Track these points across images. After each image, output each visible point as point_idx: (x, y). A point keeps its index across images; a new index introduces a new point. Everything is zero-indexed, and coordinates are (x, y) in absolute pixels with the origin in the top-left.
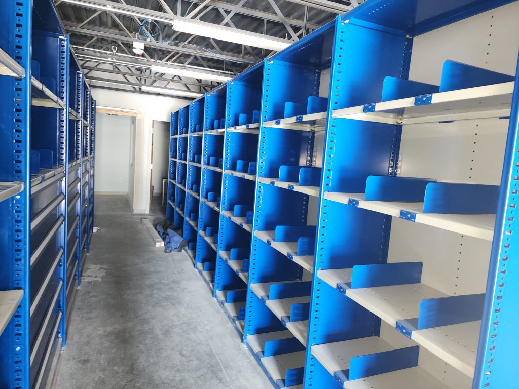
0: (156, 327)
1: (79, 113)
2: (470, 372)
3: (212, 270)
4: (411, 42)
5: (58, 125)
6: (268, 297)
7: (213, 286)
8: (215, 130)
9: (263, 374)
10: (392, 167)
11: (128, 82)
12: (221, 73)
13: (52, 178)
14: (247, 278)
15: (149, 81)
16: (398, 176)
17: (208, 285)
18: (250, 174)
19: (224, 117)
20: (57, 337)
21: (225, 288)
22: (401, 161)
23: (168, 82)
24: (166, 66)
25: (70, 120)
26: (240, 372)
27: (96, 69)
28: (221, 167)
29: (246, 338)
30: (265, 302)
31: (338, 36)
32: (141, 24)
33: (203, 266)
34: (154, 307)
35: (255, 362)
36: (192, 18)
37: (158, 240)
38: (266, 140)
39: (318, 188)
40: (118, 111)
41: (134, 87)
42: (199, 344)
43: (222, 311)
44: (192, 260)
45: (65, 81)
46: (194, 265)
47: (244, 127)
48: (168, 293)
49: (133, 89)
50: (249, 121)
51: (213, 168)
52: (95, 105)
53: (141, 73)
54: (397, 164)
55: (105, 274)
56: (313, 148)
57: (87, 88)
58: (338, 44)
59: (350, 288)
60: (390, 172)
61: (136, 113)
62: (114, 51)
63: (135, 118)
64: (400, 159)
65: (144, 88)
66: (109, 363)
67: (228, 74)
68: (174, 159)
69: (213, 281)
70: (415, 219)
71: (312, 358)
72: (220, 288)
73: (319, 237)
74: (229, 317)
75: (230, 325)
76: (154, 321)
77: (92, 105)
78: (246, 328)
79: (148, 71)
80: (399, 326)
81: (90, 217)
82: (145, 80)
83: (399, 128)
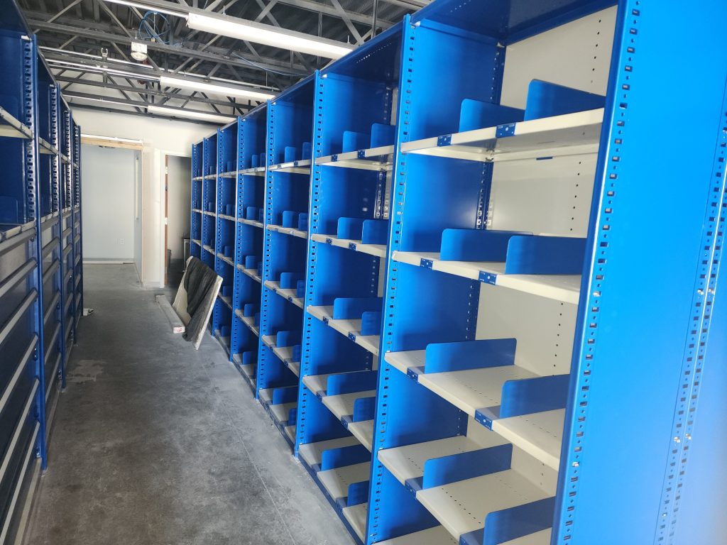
0: (174, 439)
1: (55, 144)
2: (555, 463)
3: (252, 361)
4: (503, 52)
5: (23, 161)
6: (325, 392)
7: (255, 383)
8: (253, 170)
9: (320, 492)
10: (480, 218)
11: (128, 100)
12: (261, 88)
13: (16, 237)
14: (299, 369)
15: (158, 98)
16: (488, 229)
17: (248, 382)
18: (300, 230)
19: (265, 152)
20: (33, 457)
21: (270, 385)
22: (493, 209)
23: (185, 101)
24: (182, 77)
25: (40, 155)
26: (289, 491)
27: (78, 80)
28: (262, 221)
29: (298, 448)
30: (321, 399)
31: (407, 43)
32: (142, 17)
33: (241, 358)
34: (172, 413)
35: (310, 479)
36: (213, 11)
37: (176, 324)
38: (320, 183)
39: (385, 247)
40: (115, 142)
41: (136, 108)
42: (235, 459)
43: (267, 415)
44: (225, 349)
45: (32, 100)
46: (229, 356)
47: (291, 164)
48: (192, 395)
49: (135, 110)
50: (297, 157)
51: (251, 222)
52: (79, 134)
53: (147, 88)
54: (486, 214)
55: (101, 372)
56: (384, 194)
57: (66, 109)
58: (407, 54)
59: (424, 373)
60: (478, 224)
61: (141, 145)
62: (105, 55)
63: (140, 151)
64: (490, 207)
65: (151, 108)
66: (109, 487)
67: (271, 90)
68: (198, 211)
69: (254, 376)
70: (495, 281)
71: (380, 467)
72: (264, 385)
73: (387, 311)
74: (276, 423)
75: (278, 433)
76: (172, 432)
77: (75, 134)
78: (299, 435)
79: (156, 85)
80: (479, 417)
81: (77, 294)
82: (153, 97)
83: (489, 166)
